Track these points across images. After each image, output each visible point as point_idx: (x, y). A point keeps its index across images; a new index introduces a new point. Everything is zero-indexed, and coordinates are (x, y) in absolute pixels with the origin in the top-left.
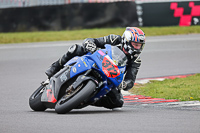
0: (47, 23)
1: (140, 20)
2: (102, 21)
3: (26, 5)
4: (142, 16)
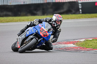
0: (35, 12)
1: (81, 10)
2: (62, 11)
3: (25, 3)
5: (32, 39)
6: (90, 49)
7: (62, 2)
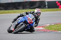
0: (18, 7)
1: (47, 6)
3: (12, 2)
4: (47, 5)
5: (22, 25)
6: (53, 30)
7: (35, 1)
